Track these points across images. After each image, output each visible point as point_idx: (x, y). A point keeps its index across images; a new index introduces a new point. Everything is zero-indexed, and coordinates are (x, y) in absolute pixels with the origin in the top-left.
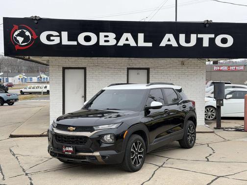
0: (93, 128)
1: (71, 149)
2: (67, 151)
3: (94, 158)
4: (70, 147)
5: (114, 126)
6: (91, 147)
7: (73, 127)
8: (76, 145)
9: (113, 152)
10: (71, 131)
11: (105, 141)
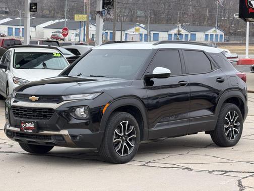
0: (62, 98)
1: (32, 125)
2: (27, 128)
3: (62, 138)
4: (30, 122)
5: (90, 97)
6: (57, 123)
7: (36, 96)
8: (38, 121)
9: (87, 131)
10: (34, 102)
11: (76, 115)
